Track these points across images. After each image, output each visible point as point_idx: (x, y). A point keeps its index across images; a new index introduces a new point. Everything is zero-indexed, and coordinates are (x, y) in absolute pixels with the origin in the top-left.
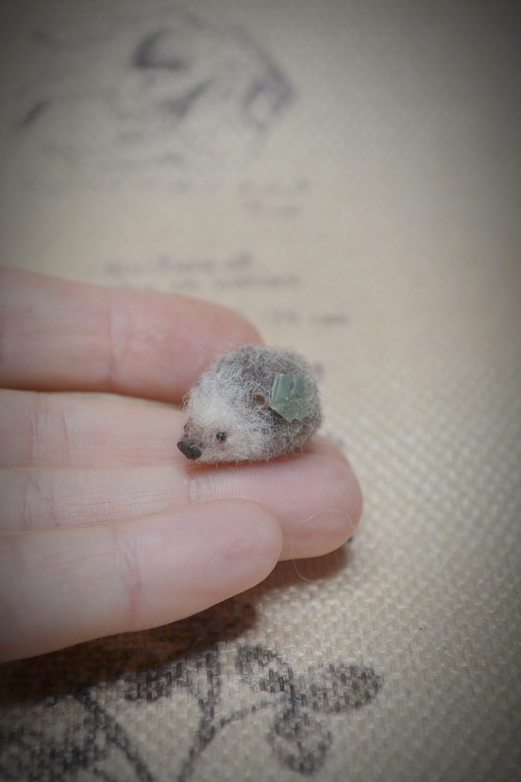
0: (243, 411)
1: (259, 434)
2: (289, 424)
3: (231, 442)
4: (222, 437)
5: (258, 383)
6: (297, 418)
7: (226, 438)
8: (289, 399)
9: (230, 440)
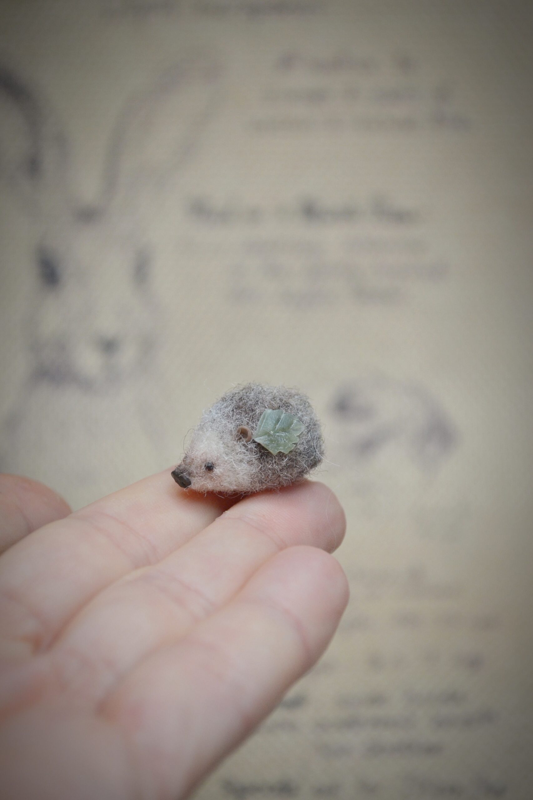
0: (229, 443)
1: (245, 466)
2: (274, 456)
3: (218, 472)
4: (210, 468)
5: (245, 418)
6: (282, 451)
7: (213, 468)
8: (274, 433)
9: (217, 471)
